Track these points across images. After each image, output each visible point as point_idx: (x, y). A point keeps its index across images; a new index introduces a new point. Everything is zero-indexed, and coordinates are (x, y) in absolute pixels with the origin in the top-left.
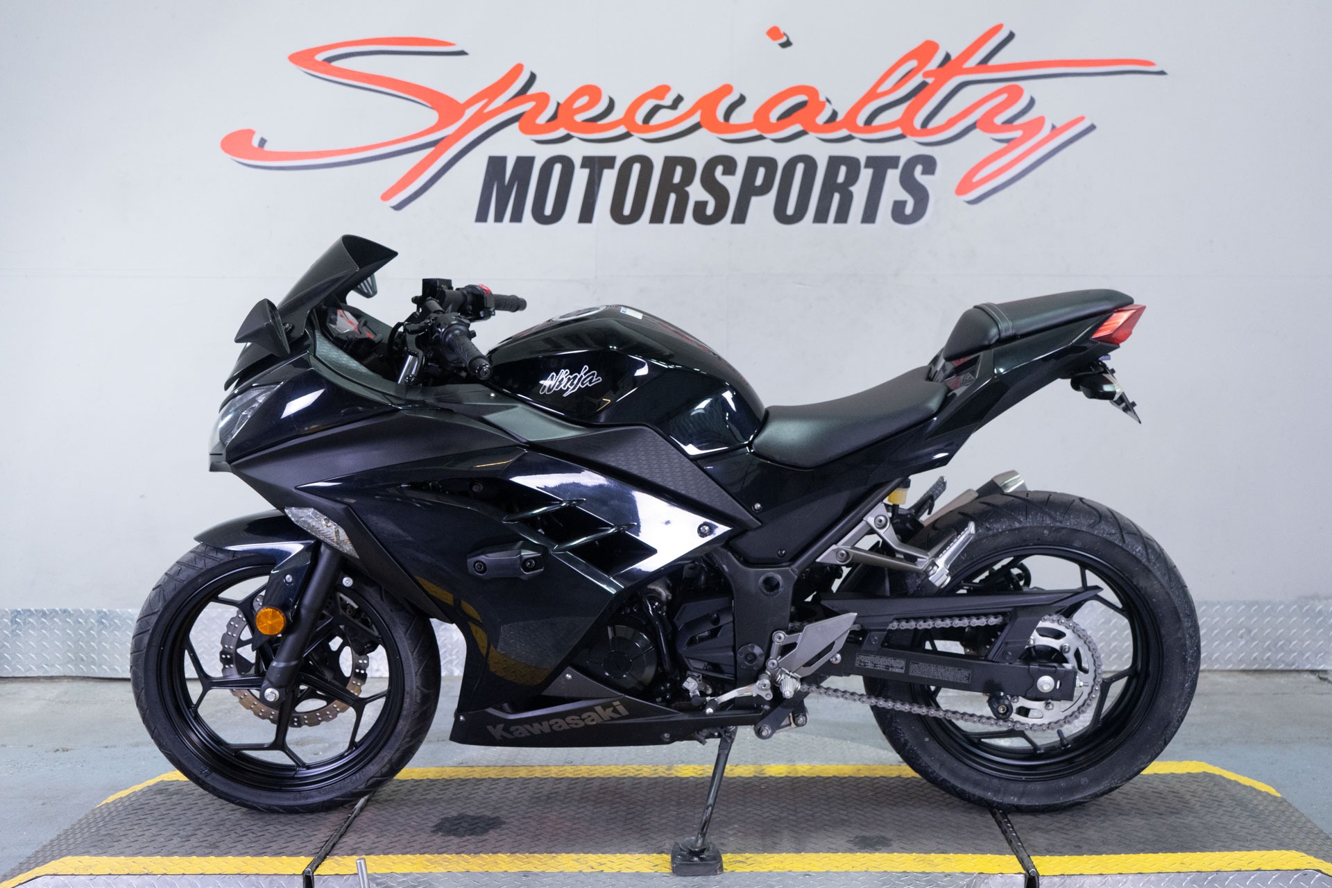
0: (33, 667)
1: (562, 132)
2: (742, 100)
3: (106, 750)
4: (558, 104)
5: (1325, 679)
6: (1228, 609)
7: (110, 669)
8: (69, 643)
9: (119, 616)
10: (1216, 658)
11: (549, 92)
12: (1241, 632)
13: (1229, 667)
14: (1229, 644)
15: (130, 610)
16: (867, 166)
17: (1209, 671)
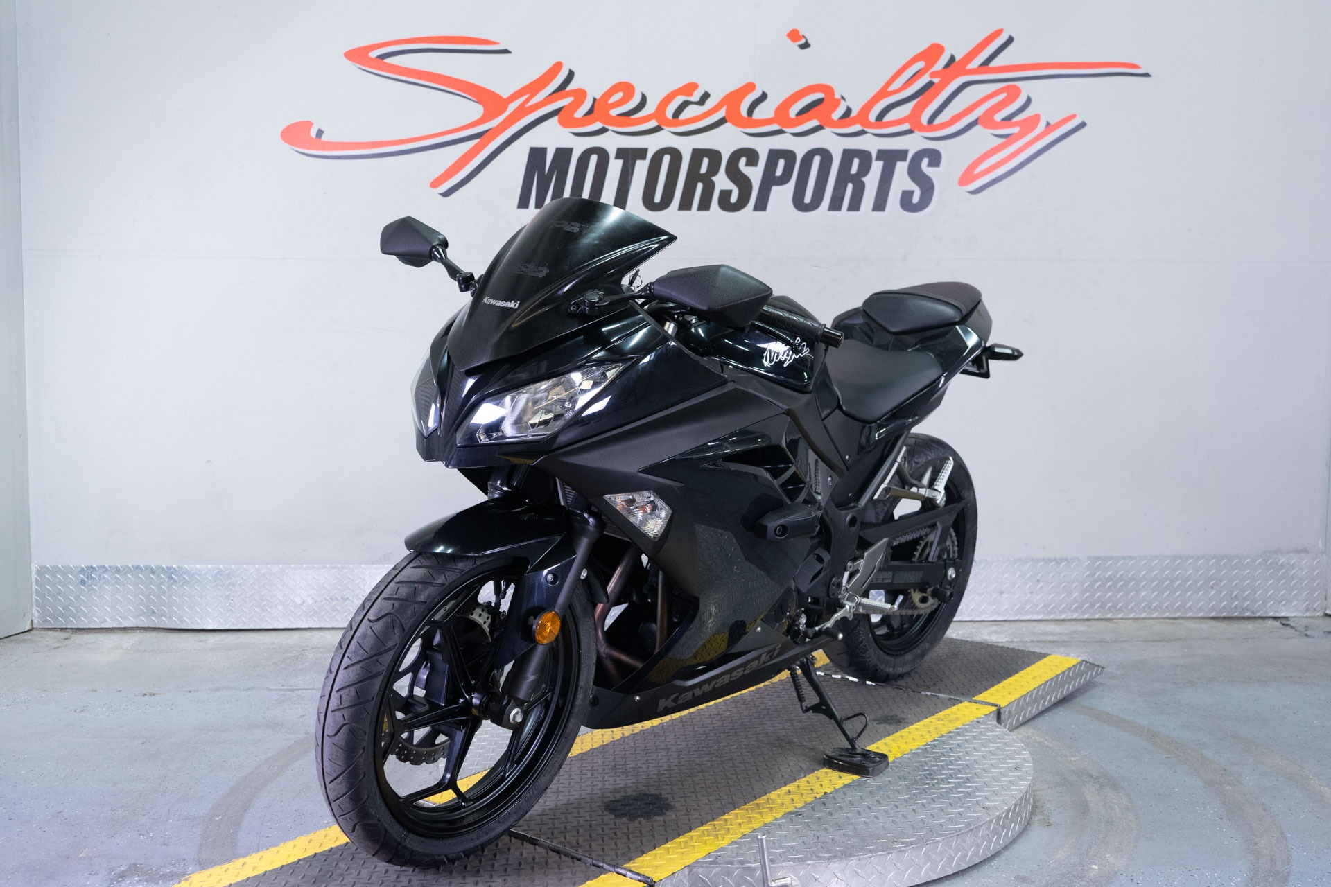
0: (108, 620)
1: (598, 126)
2: (764, 97)
3: (190, 694)
4: (595, 100)
5: (1287, 625)
6: (1200, 562)
7: (180, 621)
8: (141, 597)
9: (187, 572)
10: (1190, 607)
11: (585, 89)
12: (1212, 583)
13: (1201, 615)
14: (1201, 594)
15: (198, 566)
16: (878, 158)
17: (1183, 618)
